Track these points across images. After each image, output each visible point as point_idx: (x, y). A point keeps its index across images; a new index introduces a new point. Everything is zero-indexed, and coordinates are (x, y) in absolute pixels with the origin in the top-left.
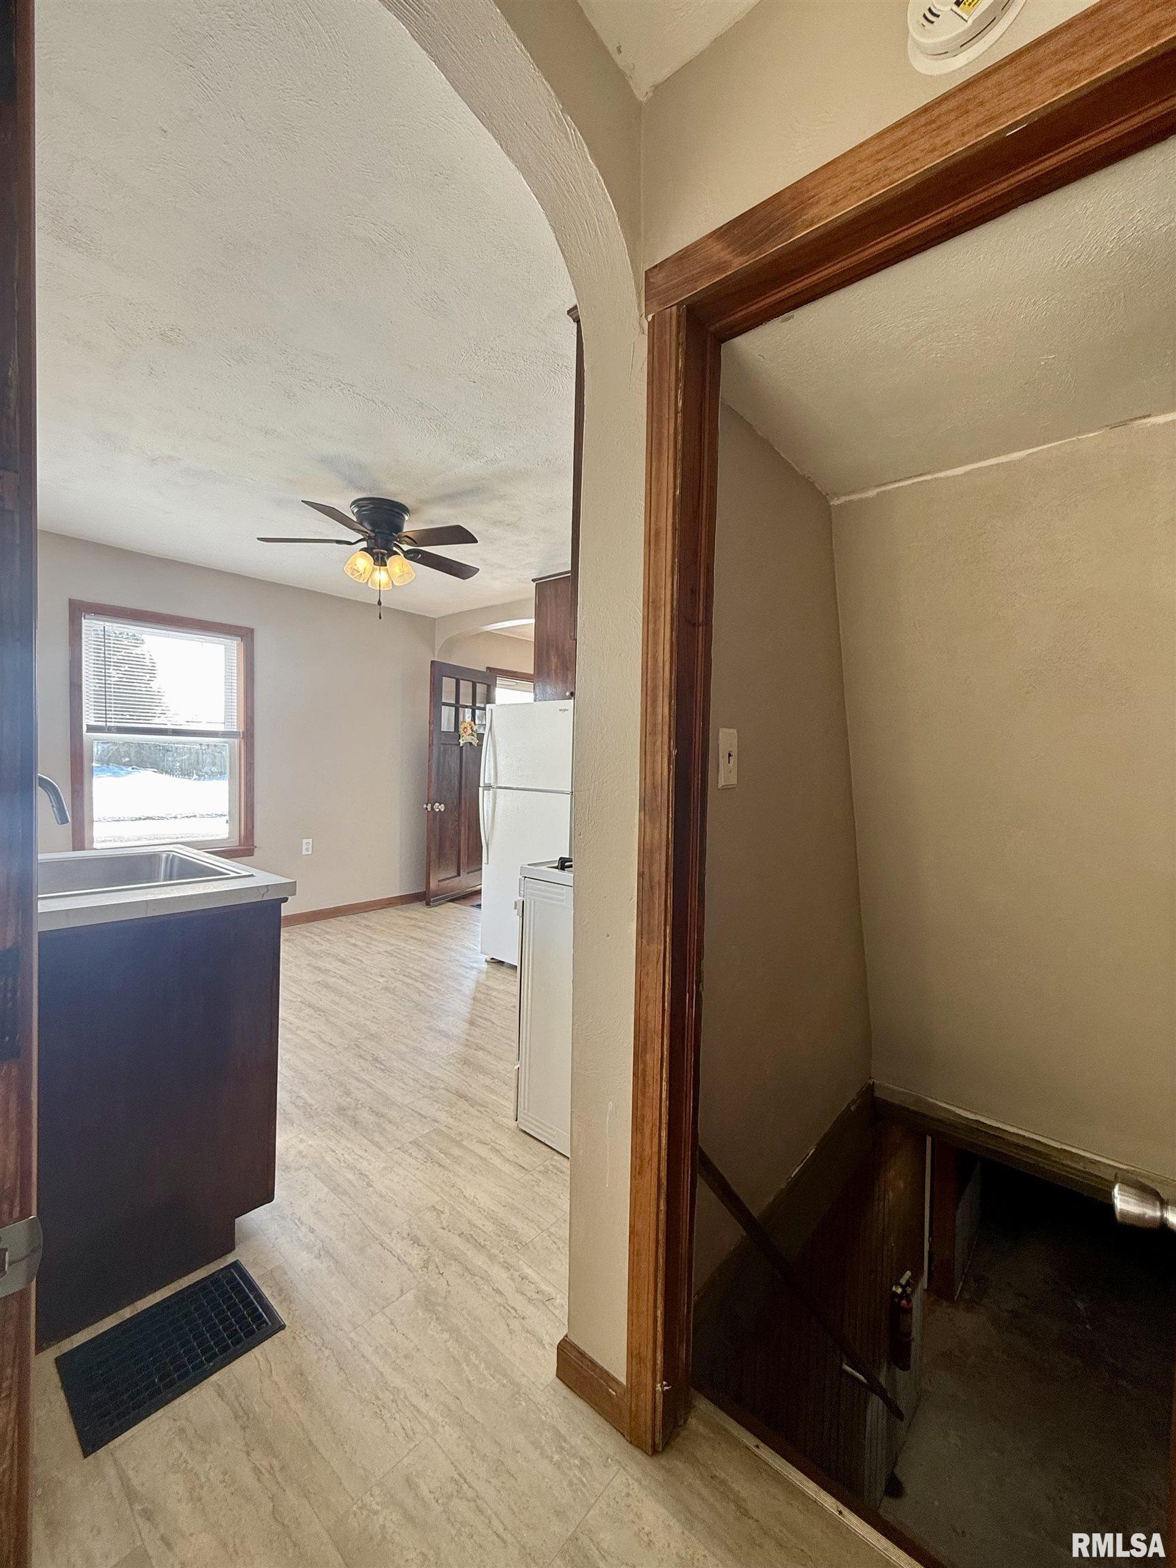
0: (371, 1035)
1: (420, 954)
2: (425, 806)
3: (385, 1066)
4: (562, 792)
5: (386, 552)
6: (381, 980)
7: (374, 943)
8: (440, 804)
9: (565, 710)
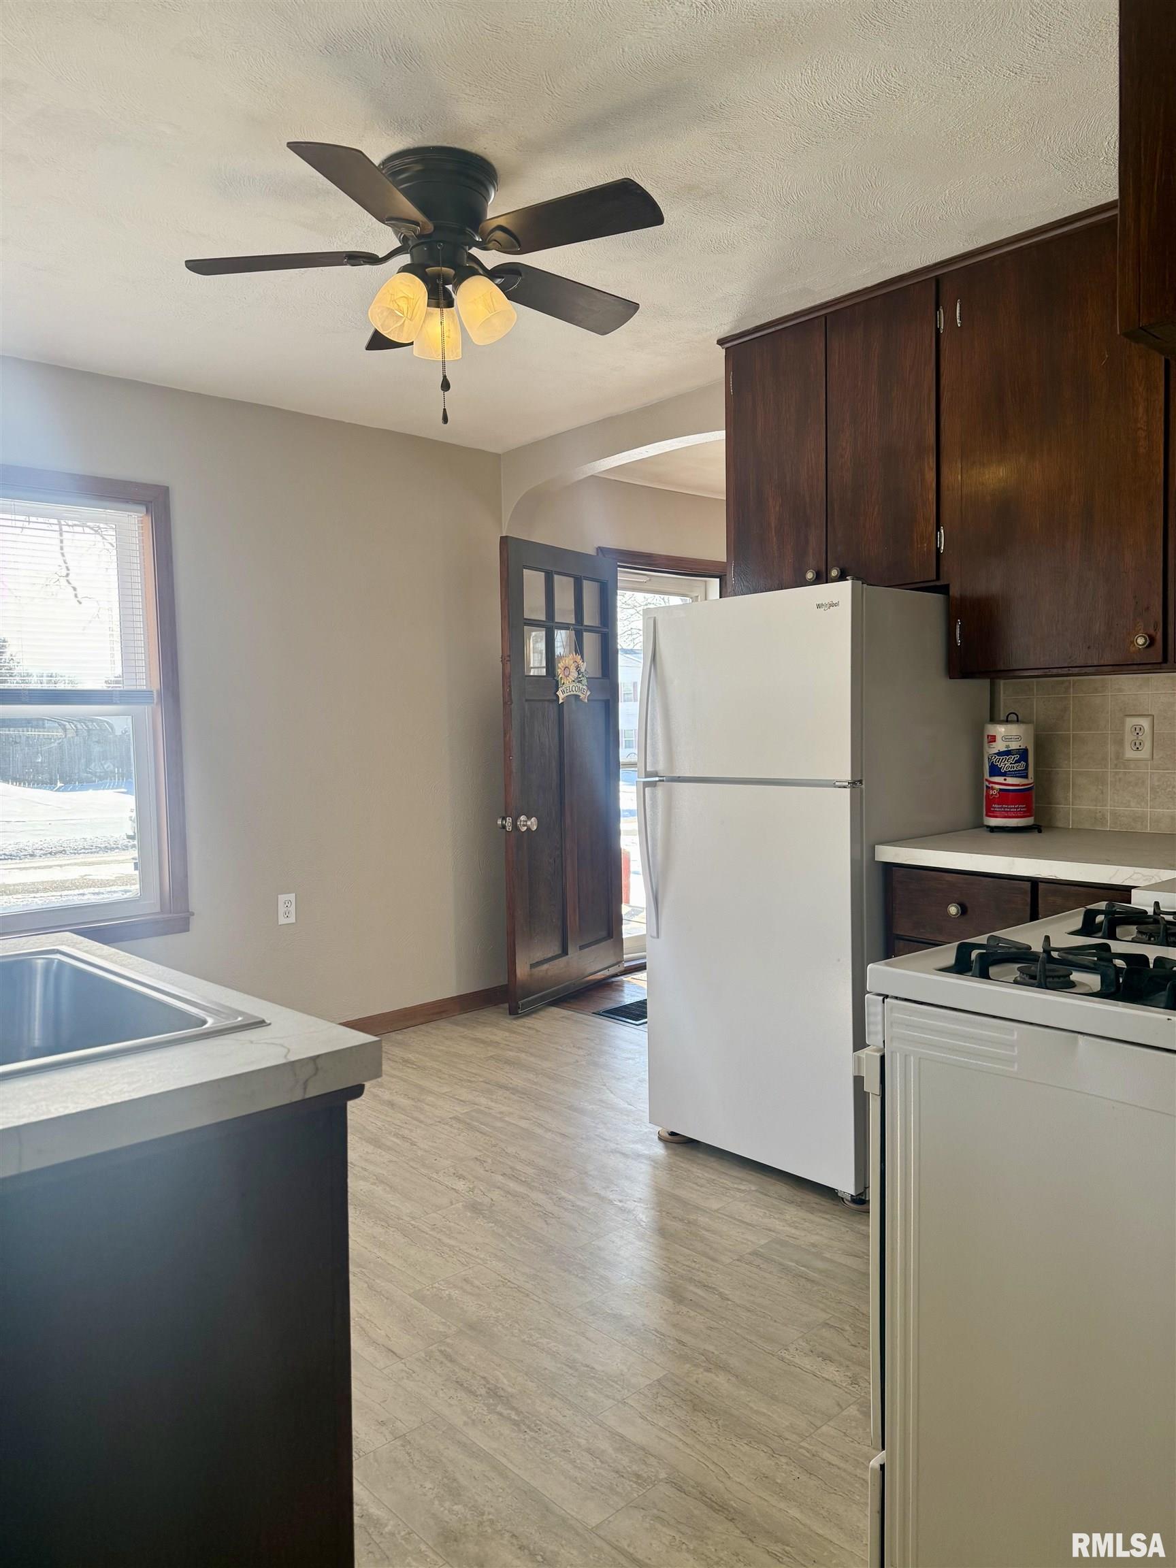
0: (471, 1327)
1: (523, 1124)
2: (499, 822)
3: (518, 1412)
4: (833, 784)
5: (451, 272)
6: (461, 1185)
7: (430, 1099)
8: (529, 818)
9: (832, 605)
